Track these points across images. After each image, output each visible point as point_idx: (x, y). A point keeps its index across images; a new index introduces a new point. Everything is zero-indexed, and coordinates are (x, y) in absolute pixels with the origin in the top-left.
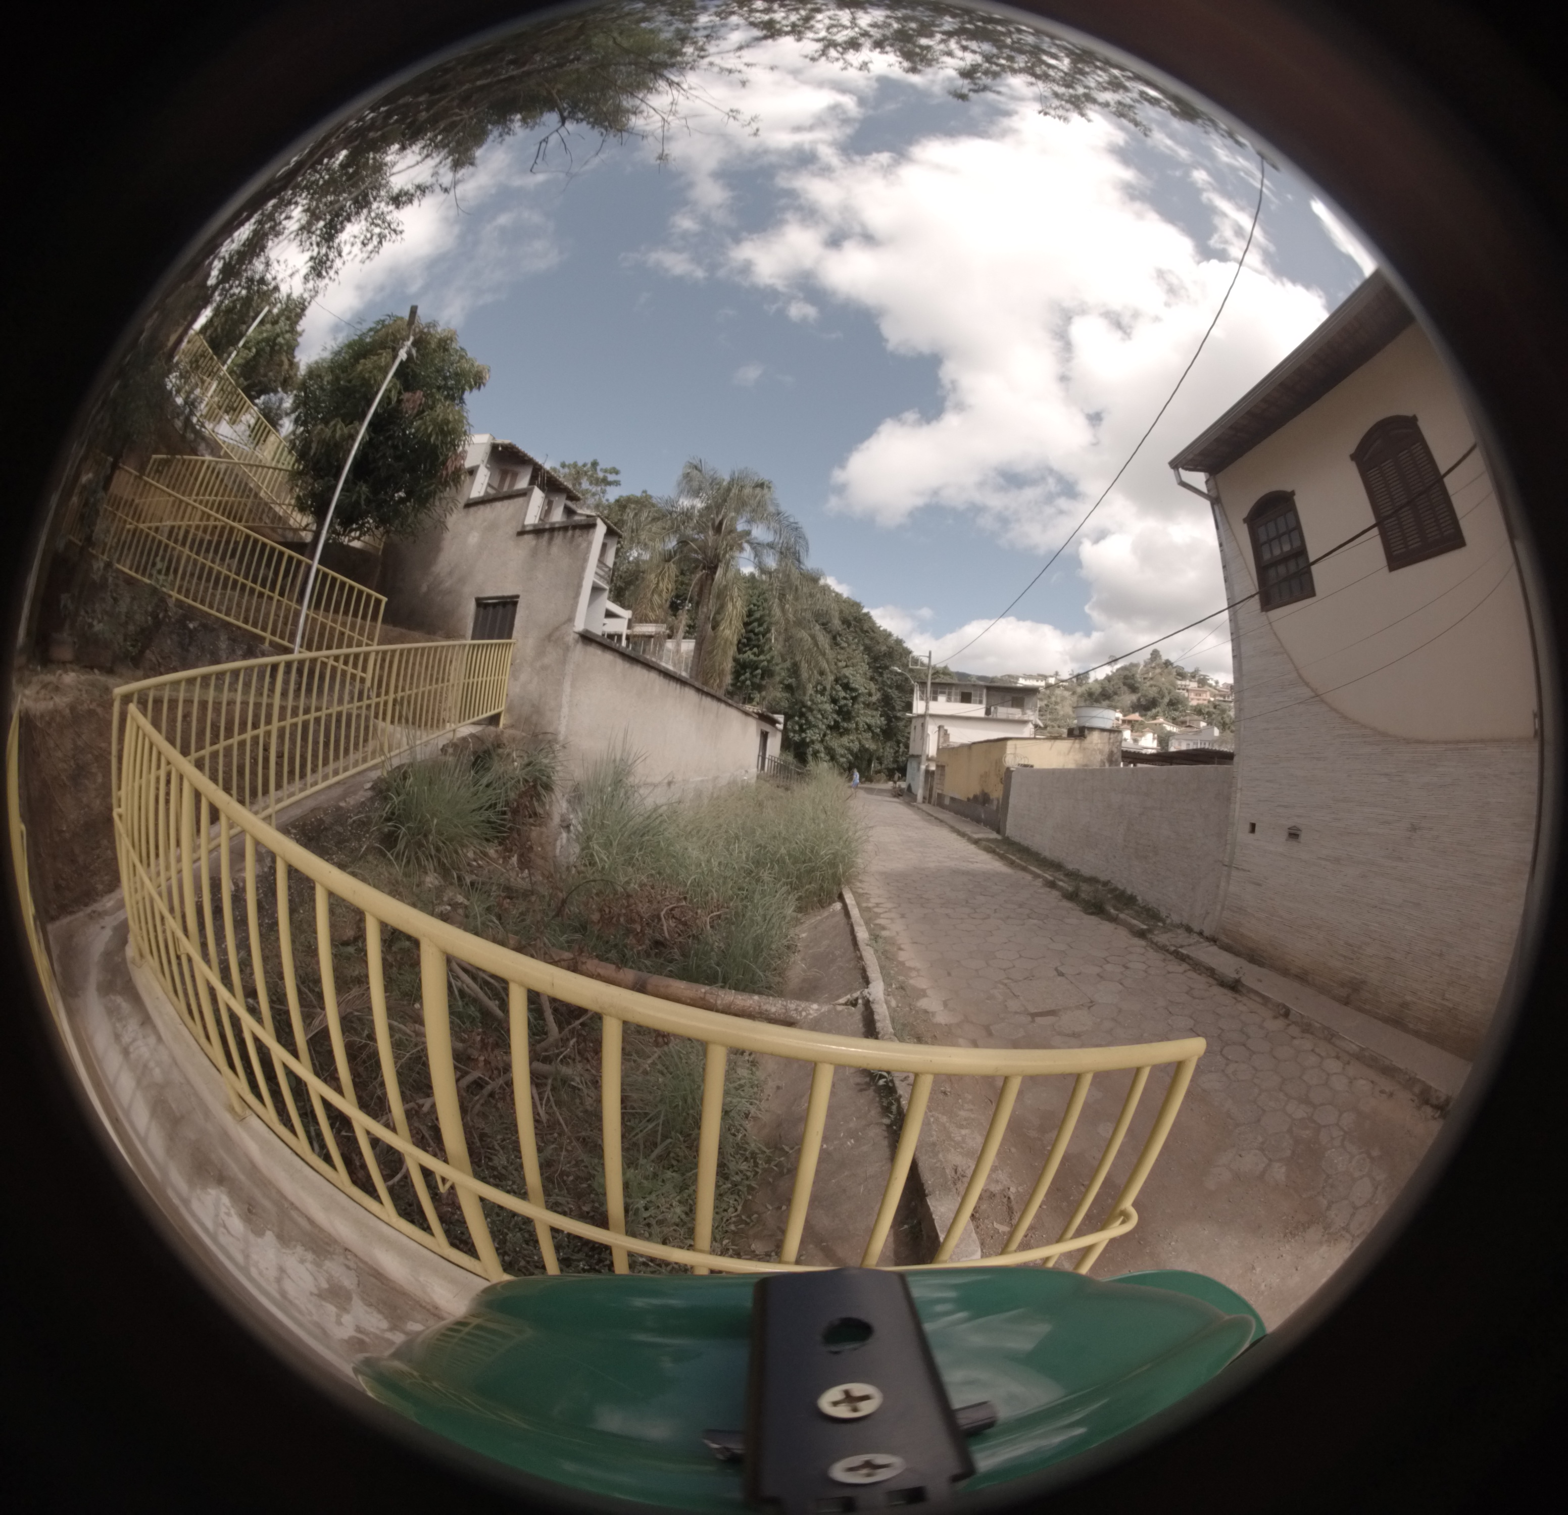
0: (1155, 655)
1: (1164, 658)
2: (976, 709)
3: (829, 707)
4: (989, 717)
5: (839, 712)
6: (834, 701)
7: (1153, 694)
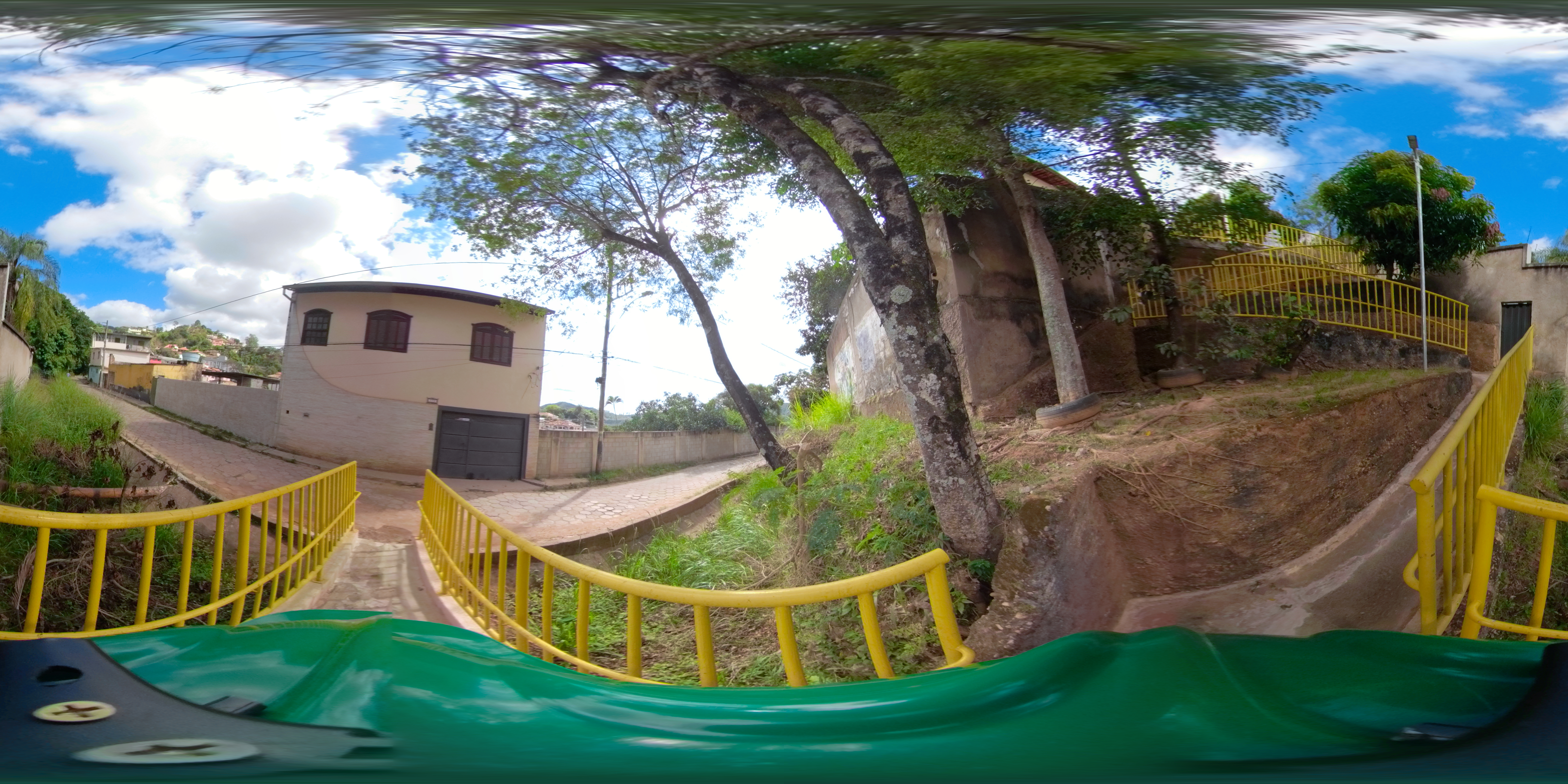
0: (198, 322)
1: (202, 324)
2: (122, 346)
3: (55, 344)
4: (128, 351)
5: (58, 346)
6: (56, 340)
7: (194, 339)
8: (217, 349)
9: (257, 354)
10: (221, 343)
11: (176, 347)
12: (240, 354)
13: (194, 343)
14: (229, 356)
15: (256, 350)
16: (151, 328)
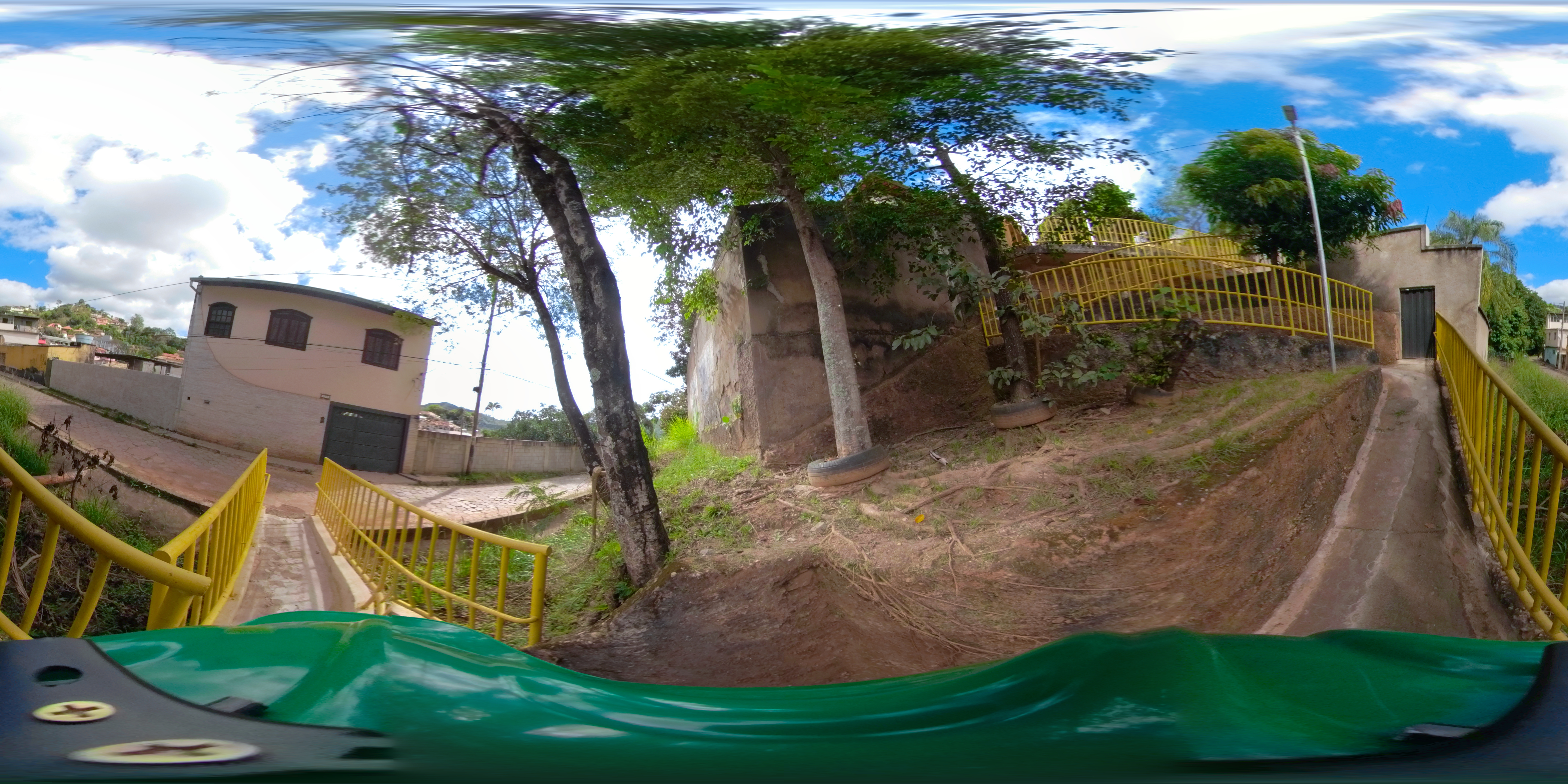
0: (81, 301)
1: (86, 303)
2: (11, 327)
4: (16, 331)
7: (78, 318)
8: (101, 328)
9: (143, 334)
10: (106, 322)
11: (60, 326)
12: (124, 334)
13: (78, 322)
14: (114, 335)
15: (141, 329)
16: (34, 307)
